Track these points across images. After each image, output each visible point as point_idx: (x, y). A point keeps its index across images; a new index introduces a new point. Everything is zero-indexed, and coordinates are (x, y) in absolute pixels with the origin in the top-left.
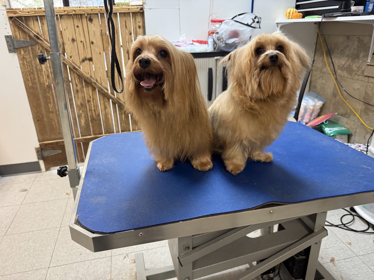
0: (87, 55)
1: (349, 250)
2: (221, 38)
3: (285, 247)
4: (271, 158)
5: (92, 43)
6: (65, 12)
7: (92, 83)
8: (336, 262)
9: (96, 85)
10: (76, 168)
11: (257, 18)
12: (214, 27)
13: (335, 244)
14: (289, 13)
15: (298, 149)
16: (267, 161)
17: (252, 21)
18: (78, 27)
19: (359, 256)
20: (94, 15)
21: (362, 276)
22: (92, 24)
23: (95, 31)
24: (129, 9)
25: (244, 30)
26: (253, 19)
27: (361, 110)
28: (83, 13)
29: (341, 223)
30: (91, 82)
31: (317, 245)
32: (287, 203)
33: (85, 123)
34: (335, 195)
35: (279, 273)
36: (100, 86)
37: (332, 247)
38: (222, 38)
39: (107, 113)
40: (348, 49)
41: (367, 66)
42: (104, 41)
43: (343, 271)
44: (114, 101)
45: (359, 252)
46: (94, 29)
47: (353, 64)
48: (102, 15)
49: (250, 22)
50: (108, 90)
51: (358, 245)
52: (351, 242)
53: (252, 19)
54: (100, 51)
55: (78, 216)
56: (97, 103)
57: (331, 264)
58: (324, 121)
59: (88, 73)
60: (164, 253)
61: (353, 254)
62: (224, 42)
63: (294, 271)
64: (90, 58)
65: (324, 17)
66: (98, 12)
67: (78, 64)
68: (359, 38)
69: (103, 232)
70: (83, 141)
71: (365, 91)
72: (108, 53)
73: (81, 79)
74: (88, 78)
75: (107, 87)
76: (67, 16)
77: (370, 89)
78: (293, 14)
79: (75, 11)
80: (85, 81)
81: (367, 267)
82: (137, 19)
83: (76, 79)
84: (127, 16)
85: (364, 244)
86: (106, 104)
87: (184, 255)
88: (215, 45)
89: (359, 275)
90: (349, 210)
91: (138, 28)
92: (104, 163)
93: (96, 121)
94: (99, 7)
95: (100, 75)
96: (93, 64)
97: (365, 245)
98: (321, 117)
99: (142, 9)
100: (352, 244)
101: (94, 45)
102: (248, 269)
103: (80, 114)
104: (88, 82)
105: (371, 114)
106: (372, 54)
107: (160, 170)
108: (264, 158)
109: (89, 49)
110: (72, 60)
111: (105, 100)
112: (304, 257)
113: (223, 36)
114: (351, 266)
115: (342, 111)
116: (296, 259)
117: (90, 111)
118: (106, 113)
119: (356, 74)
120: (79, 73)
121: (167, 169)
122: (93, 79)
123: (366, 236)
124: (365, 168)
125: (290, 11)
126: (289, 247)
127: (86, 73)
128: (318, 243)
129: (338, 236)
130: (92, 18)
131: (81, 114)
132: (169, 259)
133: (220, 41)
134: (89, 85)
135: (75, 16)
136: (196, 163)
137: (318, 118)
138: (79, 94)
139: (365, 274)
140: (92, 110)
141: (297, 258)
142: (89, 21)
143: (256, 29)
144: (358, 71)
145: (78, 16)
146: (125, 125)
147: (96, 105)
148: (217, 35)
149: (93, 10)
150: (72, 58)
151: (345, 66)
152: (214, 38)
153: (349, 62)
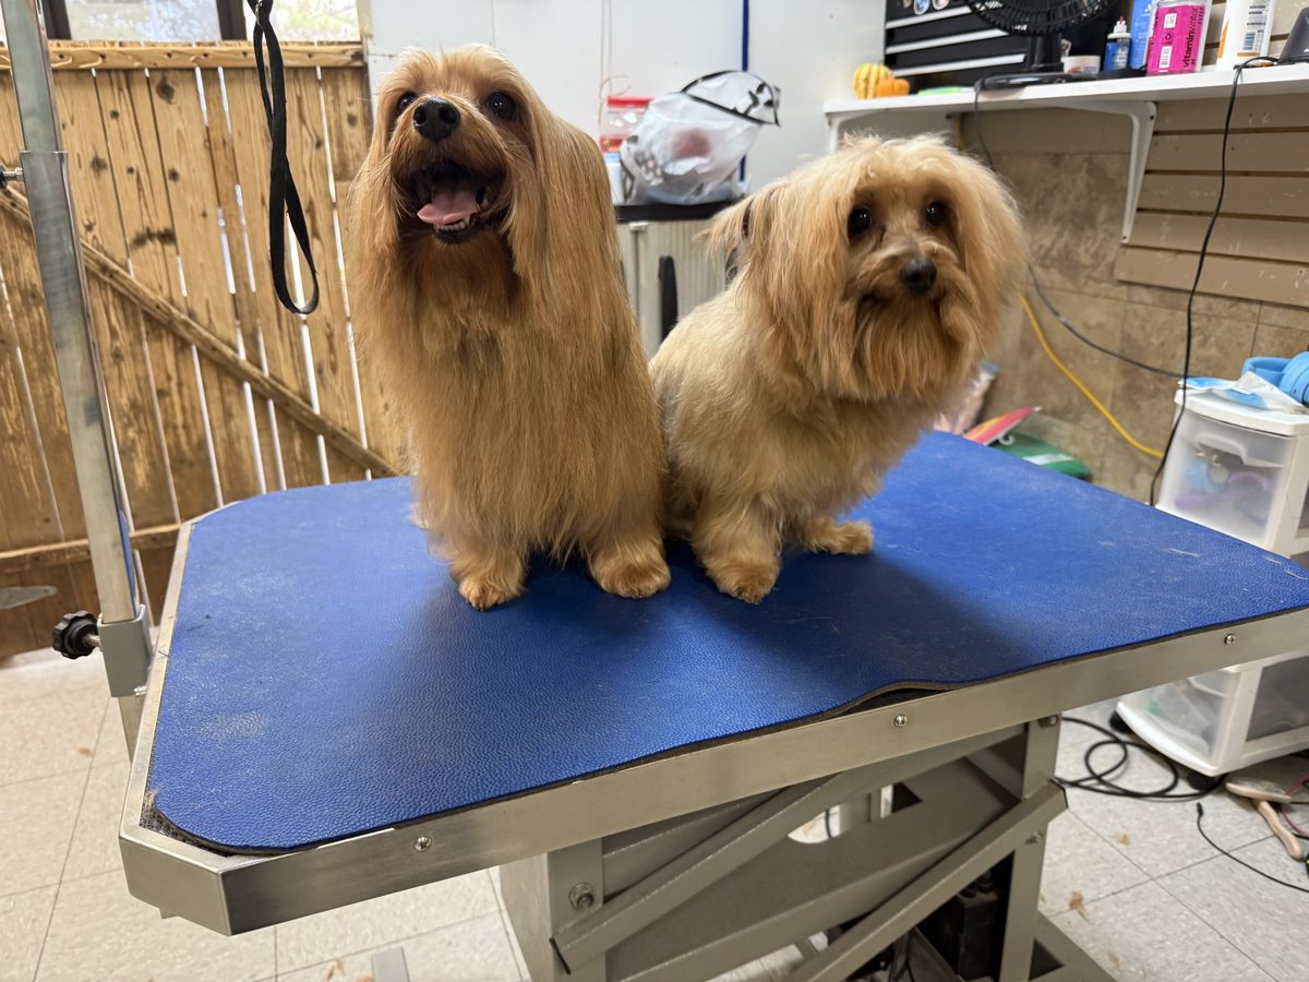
0: (154, 220)
1: (1126, 862)
2: (647, 155)
3: (929, 864)
4: (866, 540)
5: (174, 175)
6: (66, 57)
7: (176, 323)
8: (1089, 908)
9: (192, 330)
10: (133, 617)
11: (766, 90)
12: (619, 124)
13: (1079, 846)
14: (867, 80)
15: (951, 507)
16: (854, 552)
17: (750, 101)
18: (115, 115)
19: (1159, 877)
20: (178, 73)
21: (1178, 946)
22: (171, 107)
23: (183, 132)
24: (310, 56)
25: (726, 131)
26: (754, 91)
27: (1114, 396)
28: (137, 64)
29: (1087, 774)
30: (171, 322)
31: (1033, 846)
32: (952, 682)
33: (148, 476)
34: (1105, 646)
35: (907, 965)
36: (206, 334)
37: (1070, 856)
38: (652, 157)
39: (235, 435)
40: (1059, 196)
41: (1122, 250)
42: (221, 170)
43: (1117, 935)
44: (260, 390)
45: (1157, 865)
46: (179, 124)
47: (1078, 246)
48: (211, 74)
49: (742, 104)
50: (235, 350)
51: (1151, 840)
52: (1128, 833)
53: (750, 93)
54: (204, 204)
55: (154, 793)
56: (194, 396)
57: (1074, 916)
58: (1000, 436)
59: (161, 288)
60: (481, 943)
61: (1140, 872)
62: (659, 172)
63: (962, 950)
64: (166, 230)
65: (984, 88)
66: (194, 61)
67: (120, 255)
68: (1090, 162)
69: (268, 848)
70: (143, 546)
71: (1123, 331)
72: (234, 212)
73: (129, 310)
74: (158, 307)
75: (232, 338)
76: (73, 75)
77: (1137, 323)
78: (877, 82)
79: (103, 57)
80: (149, 318)
81: (1186, 912)
82: (342, 93)
83: (111, 309)
84: (304, 83)
85: (1169, 836)
86: (228, 400)
87: (574, 926)
88: (629, 183)
89: (1168, 943)
90: (1107, 727)
91: (346, 125)
92: (246, 594)
93: (191, 465)
94: (198, 44)
95: (206, 295)
96: (178, 253)
97: (1173, 838)
98: (987, 426)
99: (358, 56)
100: (1132, 840)
101: (179, 183)
102: (794, 967)
103: (129, 443)
104: (158, 321)
105: (1145, 404)
106: (1134, 210)
107: (474, 604)
108: (843, 539)
109: (161, 200)
110: (95, 237)
111: (225, 386)
112: (992, 897)
113: (655, 149)
114: (1139, 915)
115: (1054, 400)
116: (966, 906)
117: (170, 430)
118: (229, 435)
119: (1089, 277)
120: (123, 286)
121: (499, 598)
122: (179, 309)
123: (1172, 809)
124: (1178, 555)
125: (869, 74)
126: (943, 862)
127: (152, 289)
128: (1037, 841)
129: (1085, 818)
130: (170, 83)
131: (133, 441)
132: (502, 962)
133: (644, 168)
134: (163, 332)
135: (106, 75)
136: (605, 570)
137: (978, 427)
138: (123, 366)
139: (1185, 937)
140: (175, 427)
141: (968, 902)
142: (161, 96)
143: (765, 127)
144: (1094, 267)
145: (119, 74)
146: (303, 477)
147: (193, 407)
148: (634, 148)
149: (175, 56)
150: (96, 231)
151: (1054, 253)
152: (623, 158)
153: (1063, 241)
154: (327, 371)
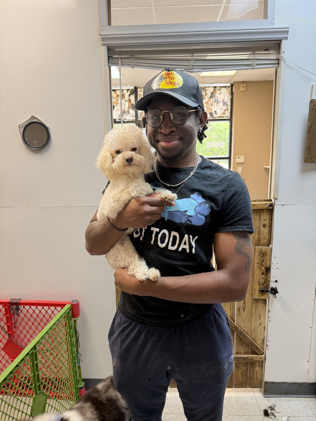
24: (254, 206)
82: (262, 217)
91: (262, 227)
99: (272, 205)
154: (242, 310)
